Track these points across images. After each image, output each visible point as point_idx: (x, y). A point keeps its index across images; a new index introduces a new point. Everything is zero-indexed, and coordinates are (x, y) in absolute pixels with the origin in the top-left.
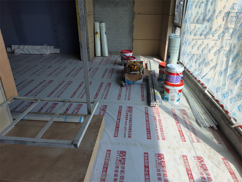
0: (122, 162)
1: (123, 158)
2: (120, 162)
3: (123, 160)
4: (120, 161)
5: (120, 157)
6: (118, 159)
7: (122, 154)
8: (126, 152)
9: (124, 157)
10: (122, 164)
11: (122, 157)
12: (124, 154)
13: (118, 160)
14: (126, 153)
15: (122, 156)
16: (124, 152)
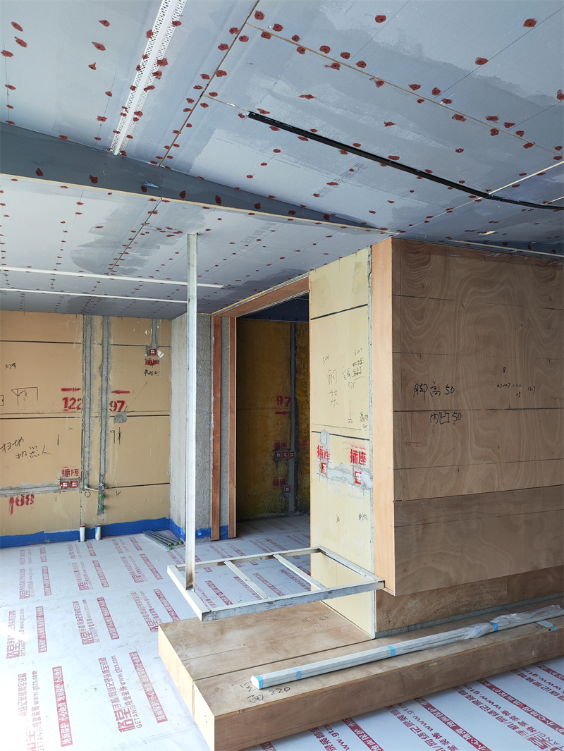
0: (121, 713)
1: (121, 719)
2: (127, 711)
3: (121, 716)
4: (126, 713)
5: (129, 718)
6: (132, 715)
7: (127, 725)
8: (120, 730)
9: (121, 721)
10: (121, 711)
11: (126, 719)
12: (123, 727)
13: (131, 713)
14: (118, 729)
15: (126, 721)
16: (123, 729)
